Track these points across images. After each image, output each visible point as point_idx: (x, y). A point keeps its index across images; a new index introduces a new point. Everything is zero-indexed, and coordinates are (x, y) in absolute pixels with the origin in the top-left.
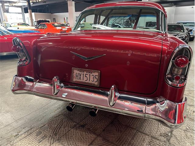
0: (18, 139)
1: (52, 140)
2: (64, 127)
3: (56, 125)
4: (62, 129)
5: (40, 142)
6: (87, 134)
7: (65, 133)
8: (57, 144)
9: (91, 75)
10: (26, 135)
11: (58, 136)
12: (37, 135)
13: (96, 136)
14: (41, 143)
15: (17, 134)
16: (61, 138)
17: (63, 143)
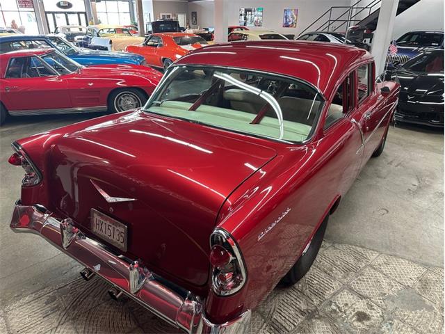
0: (18, 304)
1: (65, 317)
2: (94, 296)
3: (83, 290)
4: (90, 299)
5: (46, 316)
6: (123, 318)
7: (90, 307)
8: (68, 327)
9: (116, 228)
10: (31, 299)
11: (76, 312)
12: (47, 303)
13: (135, 326)
14: (46, 319)
15: (20, 293)
16: (79, 316)
17: (78, 326)
